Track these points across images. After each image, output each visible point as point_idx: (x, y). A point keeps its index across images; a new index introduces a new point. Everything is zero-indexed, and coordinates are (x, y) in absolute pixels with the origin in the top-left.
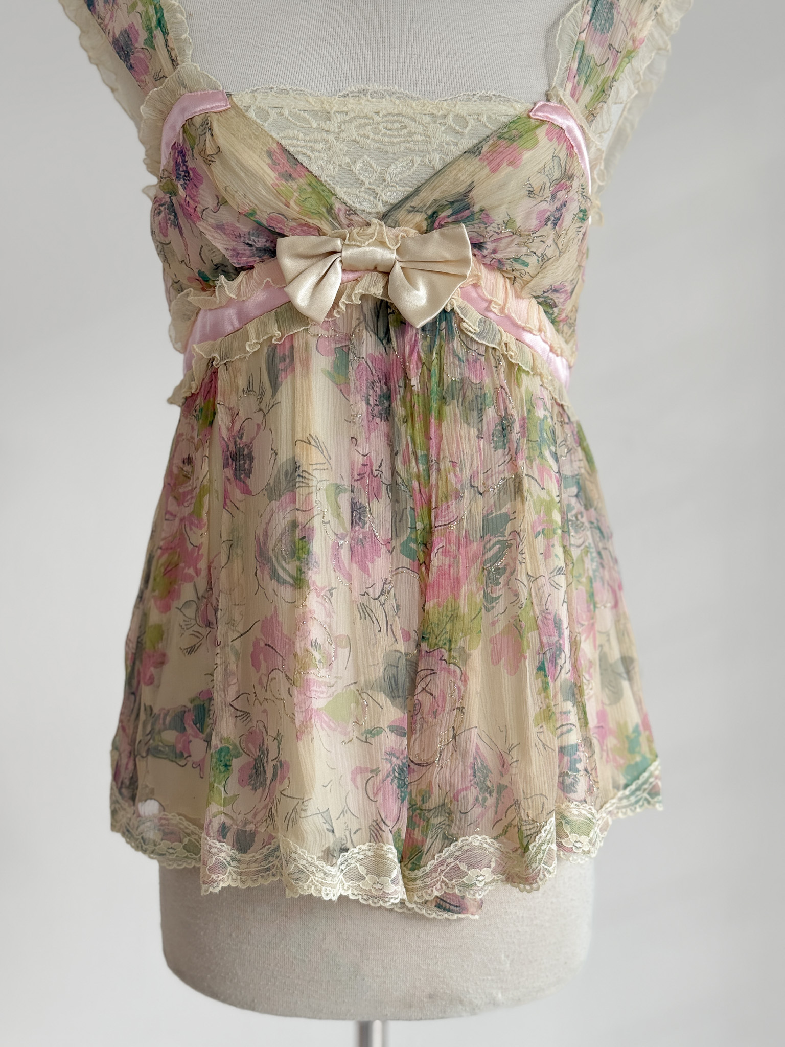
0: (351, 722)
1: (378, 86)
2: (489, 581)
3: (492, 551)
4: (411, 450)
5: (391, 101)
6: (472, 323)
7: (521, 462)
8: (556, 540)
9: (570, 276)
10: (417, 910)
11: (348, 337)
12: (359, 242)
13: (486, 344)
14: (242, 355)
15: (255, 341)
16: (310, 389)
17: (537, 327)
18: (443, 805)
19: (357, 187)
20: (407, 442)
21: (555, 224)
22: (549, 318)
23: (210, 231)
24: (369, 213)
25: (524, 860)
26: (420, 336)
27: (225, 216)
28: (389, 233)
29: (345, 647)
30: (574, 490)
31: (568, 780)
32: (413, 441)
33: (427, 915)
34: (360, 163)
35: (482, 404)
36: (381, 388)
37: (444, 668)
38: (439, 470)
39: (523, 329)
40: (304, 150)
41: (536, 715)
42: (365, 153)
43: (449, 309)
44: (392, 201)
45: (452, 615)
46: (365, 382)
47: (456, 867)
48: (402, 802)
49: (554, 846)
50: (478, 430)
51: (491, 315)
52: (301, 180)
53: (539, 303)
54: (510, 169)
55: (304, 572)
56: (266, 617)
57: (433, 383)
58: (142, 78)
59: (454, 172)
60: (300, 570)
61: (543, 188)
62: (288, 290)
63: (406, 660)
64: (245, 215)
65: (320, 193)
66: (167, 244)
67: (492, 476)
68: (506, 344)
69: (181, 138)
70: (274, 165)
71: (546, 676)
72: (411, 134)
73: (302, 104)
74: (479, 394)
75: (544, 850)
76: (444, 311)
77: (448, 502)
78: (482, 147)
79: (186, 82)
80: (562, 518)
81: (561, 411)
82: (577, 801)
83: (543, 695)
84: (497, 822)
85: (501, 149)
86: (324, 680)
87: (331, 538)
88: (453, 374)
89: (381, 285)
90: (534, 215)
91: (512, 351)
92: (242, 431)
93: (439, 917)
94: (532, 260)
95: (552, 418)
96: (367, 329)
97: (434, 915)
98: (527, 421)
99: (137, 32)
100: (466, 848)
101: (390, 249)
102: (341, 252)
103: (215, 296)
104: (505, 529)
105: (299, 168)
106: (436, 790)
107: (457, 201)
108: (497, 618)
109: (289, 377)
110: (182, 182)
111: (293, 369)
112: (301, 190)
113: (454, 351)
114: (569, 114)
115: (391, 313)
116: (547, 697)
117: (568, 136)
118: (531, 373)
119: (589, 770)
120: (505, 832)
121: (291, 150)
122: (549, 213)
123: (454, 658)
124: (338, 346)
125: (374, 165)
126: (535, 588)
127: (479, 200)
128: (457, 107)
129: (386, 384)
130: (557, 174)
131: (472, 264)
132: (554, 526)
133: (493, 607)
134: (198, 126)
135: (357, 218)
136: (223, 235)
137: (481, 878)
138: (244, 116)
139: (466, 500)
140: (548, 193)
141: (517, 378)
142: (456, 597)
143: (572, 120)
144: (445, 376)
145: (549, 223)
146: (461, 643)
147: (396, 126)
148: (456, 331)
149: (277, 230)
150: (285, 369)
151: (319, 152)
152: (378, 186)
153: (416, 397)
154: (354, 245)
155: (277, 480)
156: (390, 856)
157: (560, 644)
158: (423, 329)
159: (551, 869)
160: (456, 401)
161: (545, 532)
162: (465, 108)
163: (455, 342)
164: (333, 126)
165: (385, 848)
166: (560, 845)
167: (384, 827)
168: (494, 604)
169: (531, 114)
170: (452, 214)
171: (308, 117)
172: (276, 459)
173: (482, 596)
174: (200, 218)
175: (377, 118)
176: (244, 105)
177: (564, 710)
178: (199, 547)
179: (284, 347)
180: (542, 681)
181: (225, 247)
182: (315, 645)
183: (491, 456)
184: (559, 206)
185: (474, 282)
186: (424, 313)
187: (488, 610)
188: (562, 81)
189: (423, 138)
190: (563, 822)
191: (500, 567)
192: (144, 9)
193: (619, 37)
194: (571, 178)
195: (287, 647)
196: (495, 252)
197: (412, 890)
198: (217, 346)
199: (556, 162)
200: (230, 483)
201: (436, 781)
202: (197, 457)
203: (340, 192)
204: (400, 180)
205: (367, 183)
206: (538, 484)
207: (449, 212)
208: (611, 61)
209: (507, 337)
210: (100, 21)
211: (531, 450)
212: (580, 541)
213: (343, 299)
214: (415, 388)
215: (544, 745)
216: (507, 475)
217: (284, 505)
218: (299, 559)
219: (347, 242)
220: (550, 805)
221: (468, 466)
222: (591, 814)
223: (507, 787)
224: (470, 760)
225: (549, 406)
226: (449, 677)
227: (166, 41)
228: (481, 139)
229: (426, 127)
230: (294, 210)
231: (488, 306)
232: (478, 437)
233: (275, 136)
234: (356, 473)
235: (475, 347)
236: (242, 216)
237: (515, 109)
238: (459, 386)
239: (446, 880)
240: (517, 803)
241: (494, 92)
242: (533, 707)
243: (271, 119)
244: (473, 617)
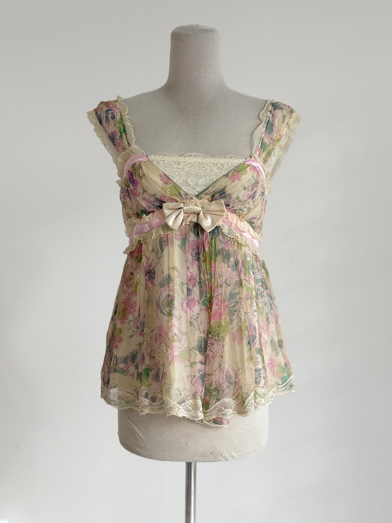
0: (187, 360)
1: (196, 154)
2: (231, 314)
3: (232, 304)
4: (205, 271)
5: (200, 158)
6: (225, 230)
7: (242, 275)
8: (254, 301)
9: (259, 213)
10: (207, 424)
11: (186, 234)
12: (189, 205)
13: (230, 237)
14: (150, 240)
15: (155, 235)
16: (174, 251)
17: (247, 230)
18: (216, 388)
19: (189, 187)
20: (204, 269)
21: (253, 198)
22: (252, 227)
23: (141, 200)
24: (192, 195)
25: (243, 406)
26: (208, 235)
27: (146, 195)
28: (199, 202)
29: (185, 335)
30: (260, 284)
31: (258, 380)
32: (206, 268)
33: (210, 425)
34: (189, 179)
35: (229, 256)
36: (196, 251)
37: (217, 343)
38: (215, 278)
39: (243, 231)
40: (172, 175)
41: (247, 359)
42: (191, 176)
43: (218, 226)
44: (199, 191)
45: (219, 325)
46: (191, 249)
47: (221, 409)
48: (203, 386)
49: (253, 401)
50: (228, 265)
51: (232, 227)
52: (170, 184)
53: (248, 223)
54: (238, 181)
55: (172, 311)
56: (159, 326)
57: (213, 250)
58: (118, 148)
59: (220, 182)
60: (171, 310)
61: (249, 187)
62: (166, 220)
63: (204, 340)
64: (152, 196)
65: (176, 188)
66: (125, 202)
67: (232, 280)
68: (237, 236)
69: (131, 170)
70: (162, 179)
71: (251, 345)
72: (206, 169)
73: (171, 159)
74: (228, 253)
75: (250, 402)
76: (217, 226)
77: (218, 288)
78: (229, 174)
79: (133, 151)
80: (256, 293)
81: (256, 257)
82: (260, 387)
83: (250, 352)
84: (234, 394)
85: (235, 175)
86: (178, 346)
87: (181, 300)
88: (219, 246)
89: (196, 218)
90: (246, 196)
91: (239, 239)
92: (151, 264)
93: (214, 426)
94: (246, 210)
95: (252, 260)
96: (191, 232)
97: (213, 425)
98: (244, 262)
99: (117, 133)
100: (224, 402)
101: (199, 207)
102: (183, 208)
103: (142, 220)
104: (237, 297)
105: (170, 181)
106: (214, 383)
107: (221, 191)
108: (234, 326)
109: (167, 247)
110: (132, 184)
111: (168, 245)
112: (170, 188)
113: (220, 239)
114: (257, 162)
115: (199, 227)
116: (251, 352)
117: (257, 169)
118: (245, 246)
119: (265, 377)
120: (237, 397)
121: (167, 174)
122: (251, 195)
123: (220, 340)
124: (182, 237)
125: (194, 180)
126: (247, 317)
127: (228, 191)
128: (221, 160)
129: (198, 250)
130: (253, 182)
131: (225, 211)
132: (254, 296)
133: (233, 323)
134: (137, 166)
135: (188, 197)
136: (145, 201)
137: (228, 412)
138: (152, 163)
139: (224, 288)
140: (250, 188)
141: (240, 247)
142: (220, 320)
143: (259, 164)
144: (217, 247)
145: (251, 198)
146: (222, 335)
147: (201, 167)
148: (220, 233)
149: (163, 200)
150: (165, 245)
151: (176, 175)
152: (195, 186)
153: (207, 254)
154: (188, 206)
155: (163, 281)
156: (199, 404)
157: (255, 335)
158: (210, 232)
159: (252, 409)
160: (220, 255)
161: (251, 298)
162: (224, 161)
163: (220, 236)
164: (181, 167)
165: (198, 401)
166: (255, 402)
167: (197, 394)
168: (233, 322)
169: (245, 163)
170: (219, 196)
171: (173, 164)
172: (163, 274)
173: (229, 319)
174: (138, 196)
175: (195, 164)
176: (152, 159)
177: (257, 357)
178: (136, 302)
179: (165, 238)
180: (249, 347)
181: (146, 205)
182: (175, 335)
183: (232, 273)
184: (254, 192)
185: (226, 217)
186: (210, 228)
187: (231, 324)
188: (256, 151)
189: (210, 171)
190: (256, 394)
191: (235, 309)
192: (119, 126)
193: (275, 135)
194: (258, 183)
195: (166, 335)
196: (233, 207)
197: (206, 416)
198: (142, 236)
199: (253, 178)
200: (148, 281)
201: (214, 380)
202: (135, 273)
203: (183, 188)
204: (203, 184)
205: (192, 185)
206: (248, 282)
207: (218, 195)
208: (272, 144)
209: (237, 234)
210: (104, 129)
211: (245, 271)
212: (263, 301)
213: (184, 223)
214: (207, 251)
215: (250, 368)
216: (237, 279)
217: (165, 289)
218: (170, 307)
219: (185, 205)
220: (252, 388)
221: (224, 277)
222: (266, 392)
223: (237, 382)
224: (225, 373)
225: (251, 256)
226: (218, 346)
227: (126, 137)
228: (229, 171)
229: (211, 167)
230: (168, 194)
231: (231, 224)
232: (228, 267)
233: (162, 169)
234: (188, 279)
235: (226, 238)
236: (151, 196)
237: (240, 161)
238: (221, 250)
239: (217, 412)
240: (241, 387)
241: (233, 155)
242: (246, 356)
243: (161, 165)
244: (226, 326)
